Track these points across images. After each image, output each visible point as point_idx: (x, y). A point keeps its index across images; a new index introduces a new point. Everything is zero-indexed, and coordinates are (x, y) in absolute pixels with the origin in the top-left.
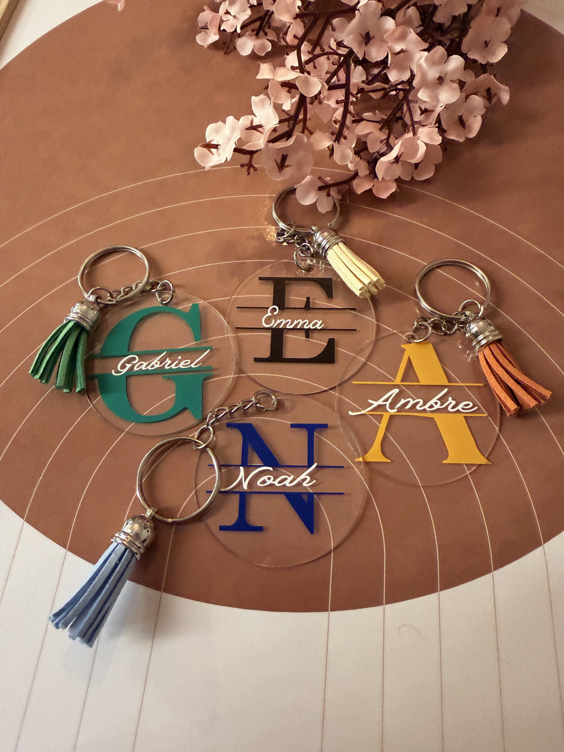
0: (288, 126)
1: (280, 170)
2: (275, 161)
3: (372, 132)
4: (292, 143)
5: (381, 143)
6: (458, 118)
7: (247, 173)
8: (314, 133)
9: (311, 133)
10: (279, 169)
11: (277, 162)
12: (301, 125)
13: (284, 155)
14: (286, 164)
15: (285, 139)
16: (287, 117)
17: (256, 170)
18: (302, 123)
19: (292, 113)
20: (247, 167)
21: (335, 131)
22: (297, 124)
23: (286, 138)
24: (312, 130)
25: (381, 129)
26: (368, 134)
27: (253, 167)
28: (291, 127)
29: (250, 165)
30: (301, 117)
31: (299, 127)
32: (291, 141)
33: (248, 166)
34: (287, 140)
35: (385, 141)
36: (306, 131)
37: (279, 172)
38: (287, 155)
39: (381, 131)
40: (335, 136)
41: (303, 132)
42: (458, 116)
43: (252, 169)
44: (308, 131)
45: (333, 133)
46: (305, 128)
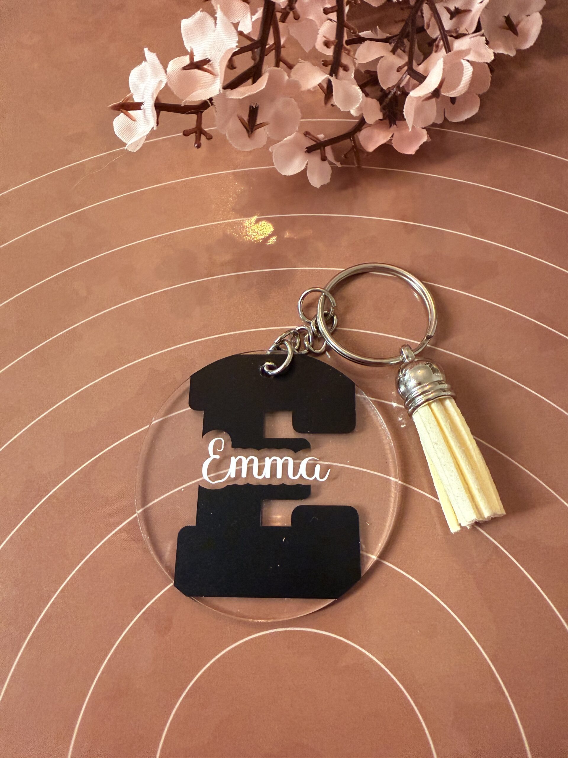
0: (254, 58)
1: (250, 133)
2: (240, 120)
3: (382, 57)
4: (264, 87)
5: (398, 71)
6: (504, 20)
7: (196, 145)
8: (295, 66)
9: (290, 67)
10: (248, 131)
11: (243, 122)
12: (272, 54)
13: (252, 107)
14: (258, 122)
15: (250, 81)
16: (248, 43)
17: (209, 138)
18: (273, 53)
19: (256, 38)
20: (194, 134)
21: (328, 59)
22: (266, 55)
23: (252, 78)
24: (290, 62)
25: (394, 51)
26: (378, 60)
27: (205, 133)
28: (258, 58)
29: (199, 131)
30: (271, 41)
31: (270, 58)
32: (262, 83)
33: (196, 132)
34: (254, 82)
35: (406, 68)
36: (281, 63)
37: (249, 137)
38: (257, 108)
39: (394, 54)
40: (330, 67)
41: (277, 65)
42: (505, 17)
43: (202, 135)
44: (285, 63)
45: (325, 64)
46: (279, 58)
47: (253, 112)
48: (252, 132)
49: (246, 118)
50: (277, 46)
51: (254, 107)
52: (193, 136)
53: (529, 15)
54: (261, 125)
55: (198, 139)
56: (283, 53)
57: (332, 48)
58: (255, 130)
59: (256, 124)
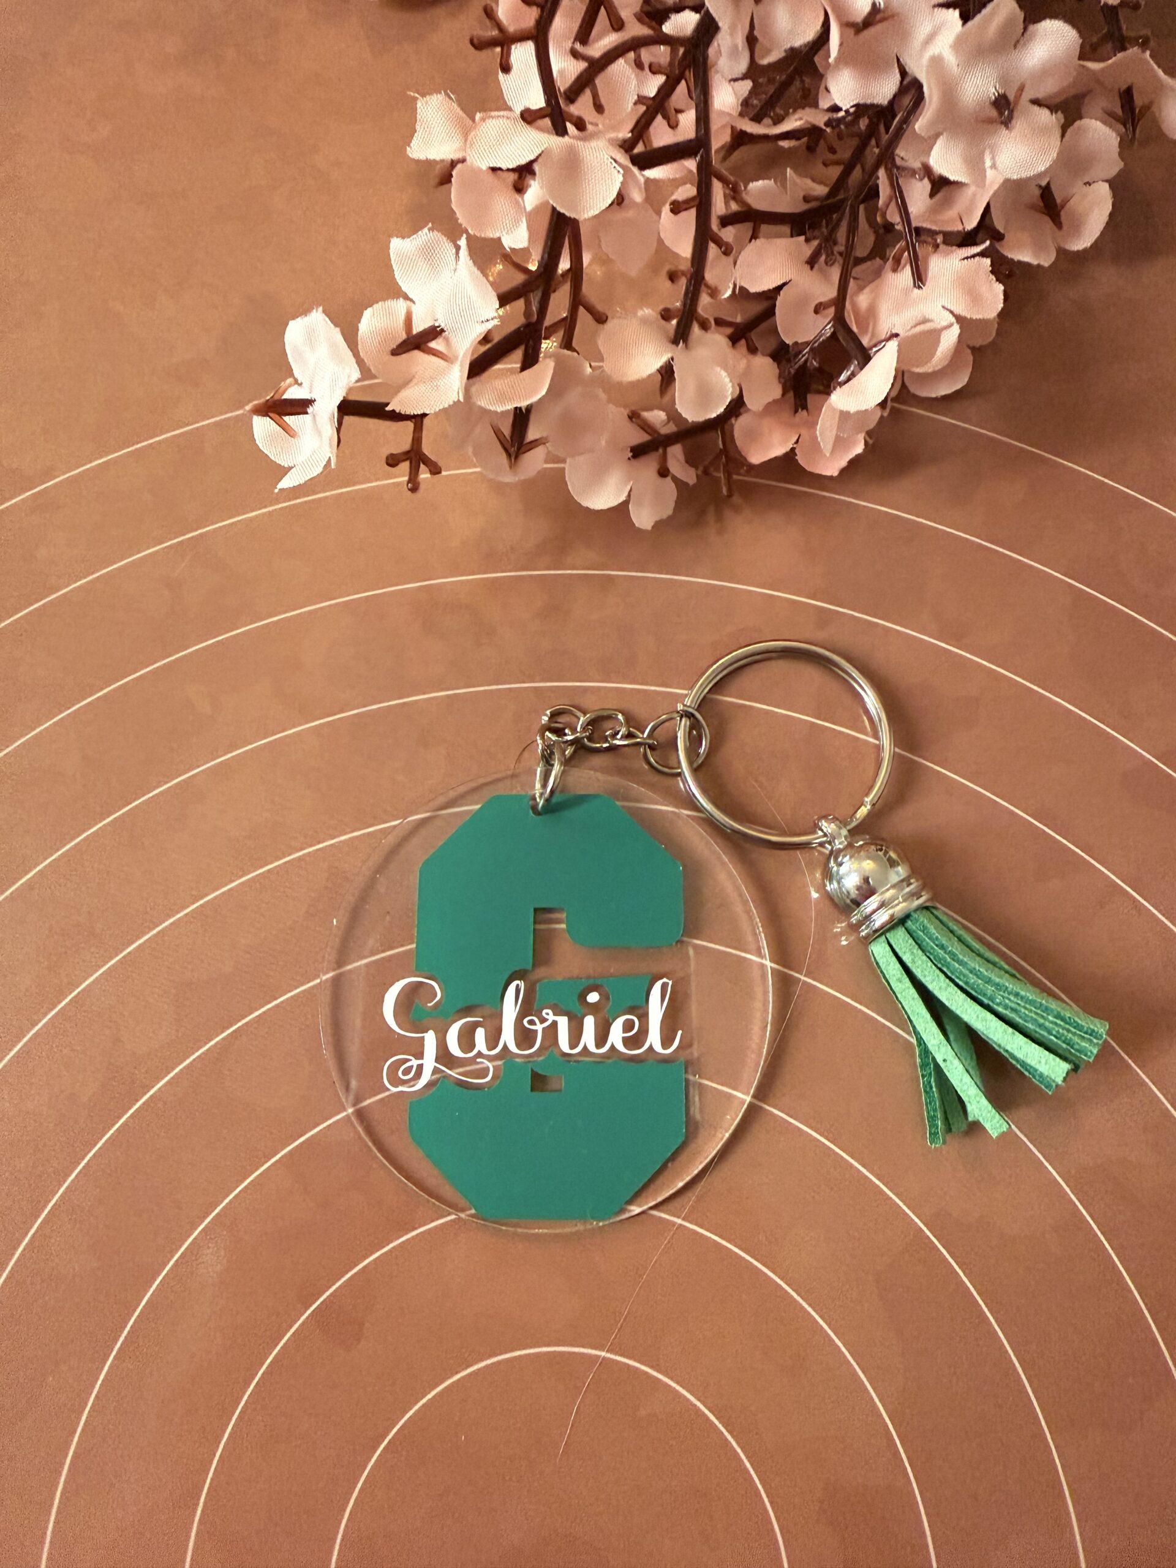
0: (527, 313)
1: (513, 459)
2: (496, 436)
3: (786, 283)
5: (816, 311)
6: (1037, 192)
7: (410, 485)
9: (601, 319)
10: (509, 455)
11: (501, 437)
13: (520, 409)
14: (530, 437)
15: (519, 354)
16: (519, 279)
17: (435, 471)
20: (407, 463)
21: (673, 308)
24: (600, 307)
25: (812, 262)
26: (777, 289)
27: (427, 462)
28: (535, 312)
29: (415, 457)
30: (564, 264)
31: (559, 305)
33: (410, 459)
35: (832, 309)
37: (511, 467)
39: (812, 268)
40: (674, 323)
42: (1040, 187)
43: (422, 466)
44: (590, 310)
45: (666, 315)
46: (577, 301)
47: (521, 420)
48: (516, 458)
49: (507, 430)
50: (576, 272)
51: (524, 411)
52: (405, 466)
53: (1088, 184)
54: (535, 444)
55: (414, 471)
56: (586, 289)
57: (683, 282)
58: (524, 453)
59: (527, 441)
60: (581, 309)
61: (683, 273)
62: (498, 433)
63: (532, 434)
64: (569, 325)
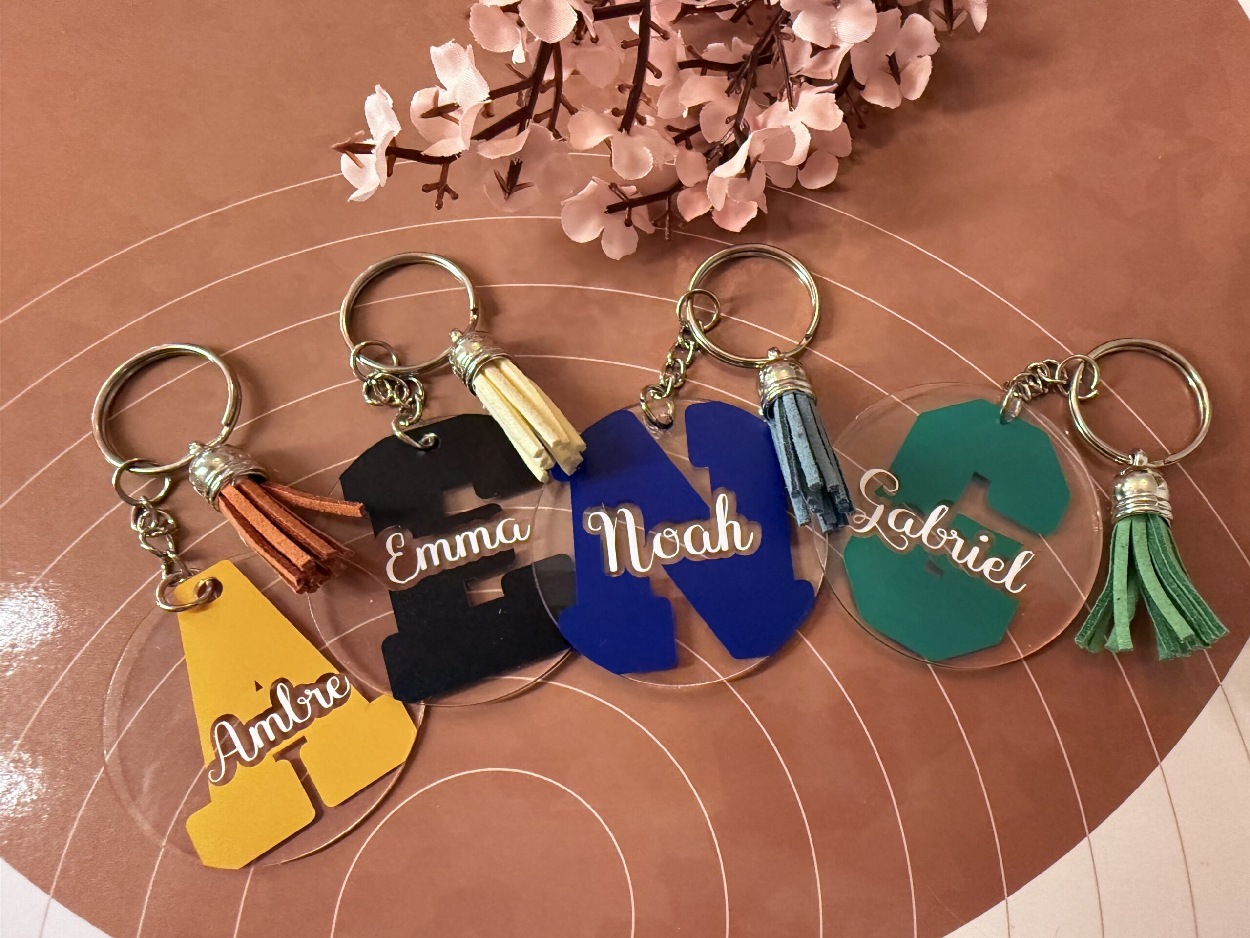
0: (521, 99)
2: (496, 176)
3: (708, 101)
5: (726, 122)
6: (885, 61)
7: (437, 205)
8: (577, 111)
10: (505, 192)
11: (500, 178)
12: (550, 94)
16: (517, 79)
17: (454, 196)
20: (436, 190)
21: (620, 108)
22: (541, 94)
24: (574, 104)
25: (728, 92)
26: (702, 105)
27: (448, 190)
28: (526, 102)
29: (442, 187)
30: (549, 75)
33: (438, 188)
34: (518, 133)
35: (734, 120)
37: (505, 199)
38: (519, 167)
39: (727, 95)
40: (620, 118)
42: (888, 56)
43: (446, 195)
44: (567, 105)
45: (615, 112)
46: (558, 99)
47: (515, 168)
48: (509, 194)
49: (504, 176)
50: (558, 82)
51: (515, 164)
52: (435, 193)
53: (919, 56)
54: (522, 186)
55: (440, 196)
56: (564, 93)
57: (627, 93)
58: (515, 191)
59: (518, 183)
60: (561, 105)
61: (629, 87)
62: (498, 177)
63: (521, 179)
64: (553, 114)
